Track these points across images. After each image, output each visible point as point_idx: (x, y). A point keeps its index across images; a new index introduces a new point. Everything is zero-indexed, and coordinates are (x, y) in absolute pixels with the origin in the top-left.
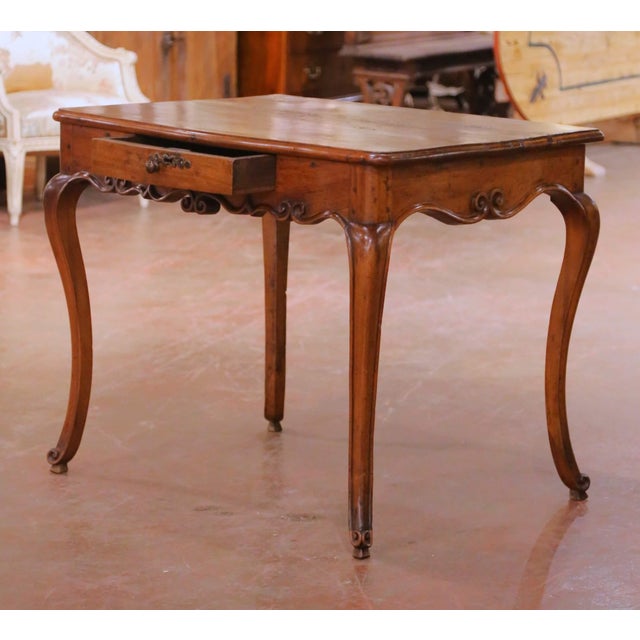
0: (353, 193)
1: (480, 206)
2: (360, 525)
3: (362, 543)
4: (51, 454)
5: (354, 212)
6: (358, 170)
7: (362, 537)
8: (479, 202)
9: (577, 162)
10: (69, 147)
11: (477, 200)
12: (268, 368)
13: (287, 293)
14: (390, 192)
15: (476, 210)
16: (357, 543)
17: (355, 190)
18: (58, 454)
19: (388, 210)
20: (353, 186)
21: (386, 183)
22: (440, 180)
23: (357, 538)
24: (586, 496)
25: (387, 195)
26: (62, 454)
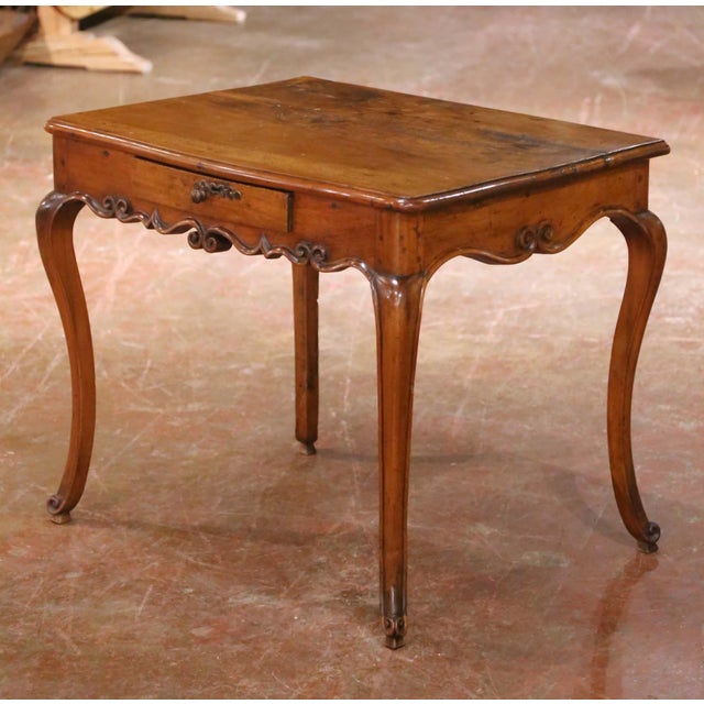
0: (379, 241)
1: (526, 242)
2: (394, 610)
3: (395, 632)
4: (51, 502)
5: (380, 261)
6: (384, 215)
7: (394, 625)
8: (525, 238)
9: (640, 179)
10: (63, 163)
11: (522, 237)
12: (299, 385)
13: (318, 301)
14: (420, 239)
15: (521, 248)
16: (390, 632)
17: (381, 238)
18: (60, 502)
19: (419, 259)
20: (378, 235)
21: (416, 229)
22: (479, 218)
23: (389, 626)
24: (657, 548)
25: (418, 243)
26: (64, 502)
